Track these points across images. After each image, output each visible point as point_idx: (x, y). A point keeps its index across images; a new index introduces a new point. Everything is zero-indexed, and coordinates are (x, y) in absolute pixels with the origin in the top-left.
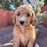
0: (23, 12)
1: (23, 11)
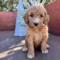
0: (36, 14)
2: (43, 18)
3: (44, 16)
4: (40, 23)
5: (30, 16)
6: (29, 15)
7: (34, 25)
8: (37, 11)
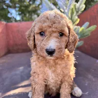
0: (50, 30)
1: (50, 27)
2: (64, 39)
3: (68, 34)
4: (59, 49)
5: (37, 34)
6: (35, 32)
7: (46, 54)
8: (52, 25)
